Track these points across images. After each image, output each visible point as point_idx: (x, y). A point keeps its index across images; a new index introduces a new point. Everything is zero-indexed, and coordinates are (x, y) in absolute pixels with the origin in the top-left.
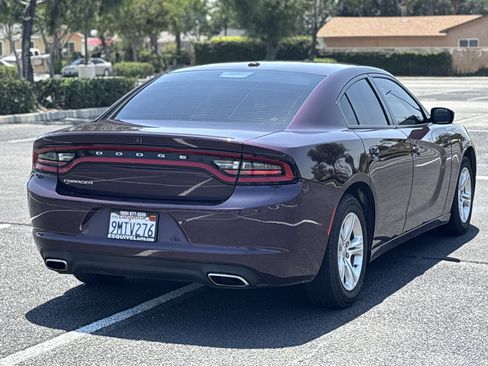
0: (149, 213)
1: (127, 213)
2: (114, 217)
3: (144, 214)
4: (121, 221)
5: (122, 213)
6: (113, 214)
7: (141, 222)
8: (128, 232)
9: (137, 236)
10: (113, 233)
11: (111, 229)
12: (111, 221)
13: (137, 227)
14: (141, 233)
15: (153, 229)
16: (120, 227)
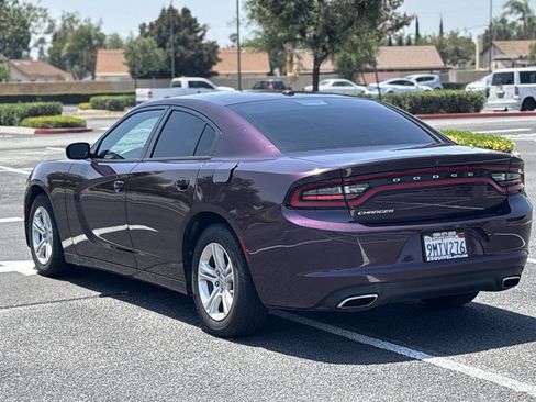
0: (458, 231)
1: (439, 234)
2: (428, 241)
3: (454, 233)
4: (435, 242)
5: (435, 234)
6: (426, 238)
7: (453, 240)
8: (444, 253)
9: (453, 254)
10: (431, 256)
11: (428, 252)
12: (426, 244)
13: (449, 246)
14: (454, 251)
15: (464, 245)
16: (435, 249)
